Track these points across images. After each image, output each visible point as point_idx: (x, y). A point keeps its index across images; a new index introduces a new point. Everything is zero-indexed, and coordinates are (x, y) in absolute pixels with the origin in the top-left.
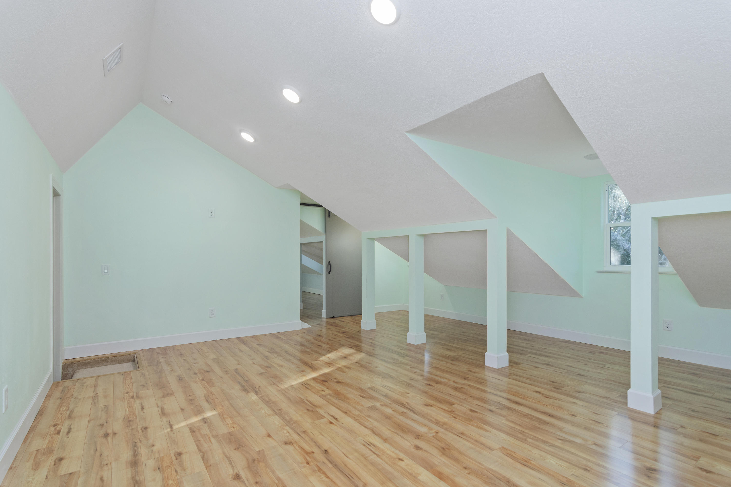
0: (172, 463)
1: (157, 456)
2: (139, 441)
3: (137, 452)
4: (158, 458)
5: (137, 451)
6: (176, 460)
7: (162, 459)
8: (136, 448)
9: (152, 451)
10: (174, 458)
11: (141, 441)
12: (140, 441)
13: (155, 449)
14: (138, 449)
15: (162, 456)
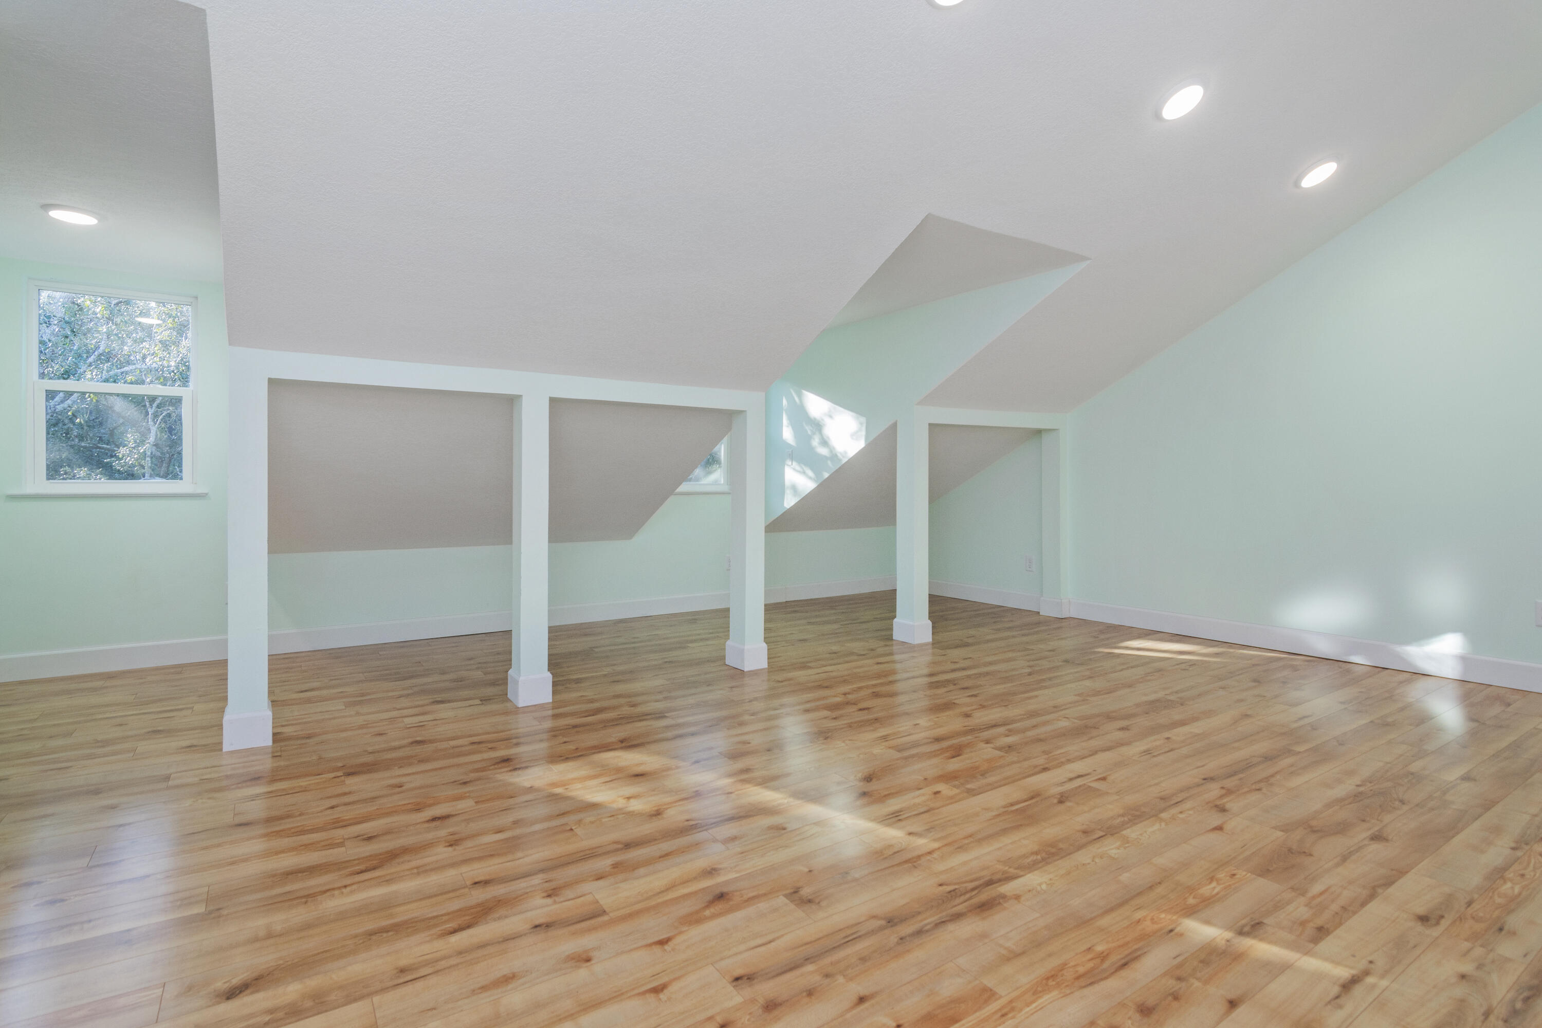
0: (1461, 919)
1: (1478, 951)
2: (1492, 1018)
3: (1526, 994)
4: (1482, 946)
5: (1522, 997)
6: (1446, 916)
7: (1474, 937)
8: (1519, 1005)
9: (1480, 967)
10: (1444, 923)
11: (1483, 1014)
12: (1487, 1014)
13: (1467, 967)
14: (1513, 1001)
15: (1466, 943)
